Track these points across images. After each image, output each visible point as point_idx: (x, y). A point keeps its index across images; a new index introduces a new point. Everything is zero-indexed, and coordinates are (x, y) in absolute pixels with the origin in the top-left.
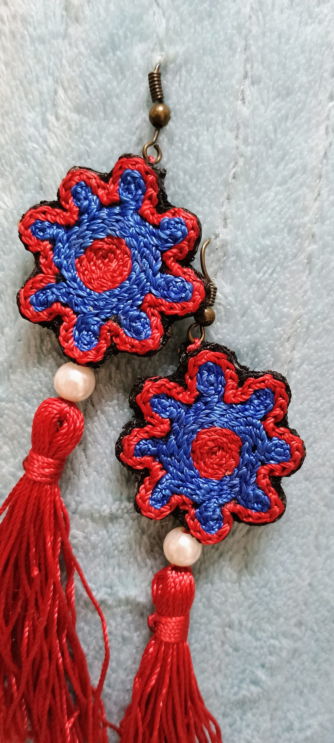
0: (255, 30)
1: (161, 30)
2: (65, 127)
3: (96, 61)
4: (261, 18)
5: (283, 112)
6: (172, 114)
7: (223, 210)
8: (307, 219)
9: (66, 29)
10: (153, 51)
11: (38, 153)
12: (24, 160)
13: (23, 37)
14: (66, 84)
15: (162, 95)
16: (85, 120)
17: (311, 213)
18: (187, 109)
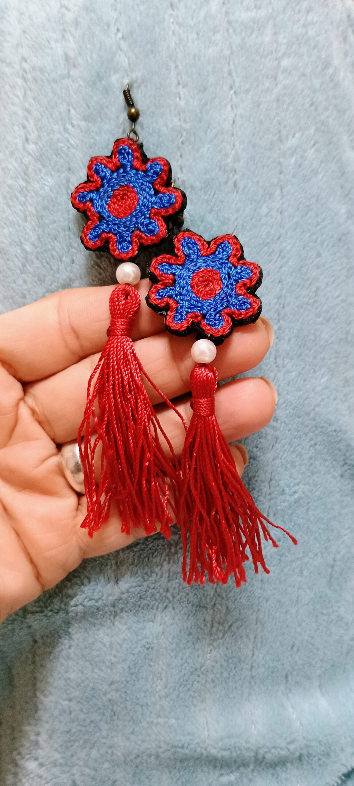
0: (180, 55)
1: (125, 64)
2: (78, 131)
3: (90, 89)
4: (182, 48)
5: (204, 101)
6: (141, 113)
7: (179, 163)
8: (229, 160)
9: (69, 73)
10: (123, 77)
11: (65, 149)
12: (57, 154)
13: (42, 80)
14: (75, 105)
15: (133, 102)
16: (90, 124)
17: (231, 157)
18: (148, 108)
